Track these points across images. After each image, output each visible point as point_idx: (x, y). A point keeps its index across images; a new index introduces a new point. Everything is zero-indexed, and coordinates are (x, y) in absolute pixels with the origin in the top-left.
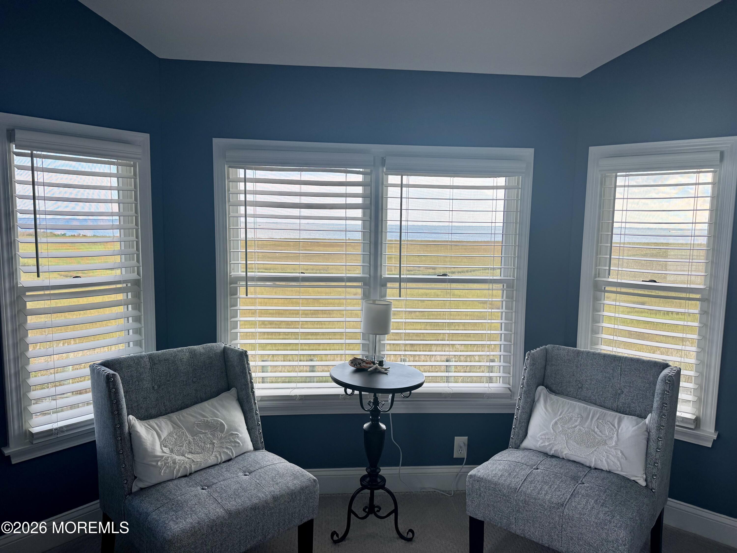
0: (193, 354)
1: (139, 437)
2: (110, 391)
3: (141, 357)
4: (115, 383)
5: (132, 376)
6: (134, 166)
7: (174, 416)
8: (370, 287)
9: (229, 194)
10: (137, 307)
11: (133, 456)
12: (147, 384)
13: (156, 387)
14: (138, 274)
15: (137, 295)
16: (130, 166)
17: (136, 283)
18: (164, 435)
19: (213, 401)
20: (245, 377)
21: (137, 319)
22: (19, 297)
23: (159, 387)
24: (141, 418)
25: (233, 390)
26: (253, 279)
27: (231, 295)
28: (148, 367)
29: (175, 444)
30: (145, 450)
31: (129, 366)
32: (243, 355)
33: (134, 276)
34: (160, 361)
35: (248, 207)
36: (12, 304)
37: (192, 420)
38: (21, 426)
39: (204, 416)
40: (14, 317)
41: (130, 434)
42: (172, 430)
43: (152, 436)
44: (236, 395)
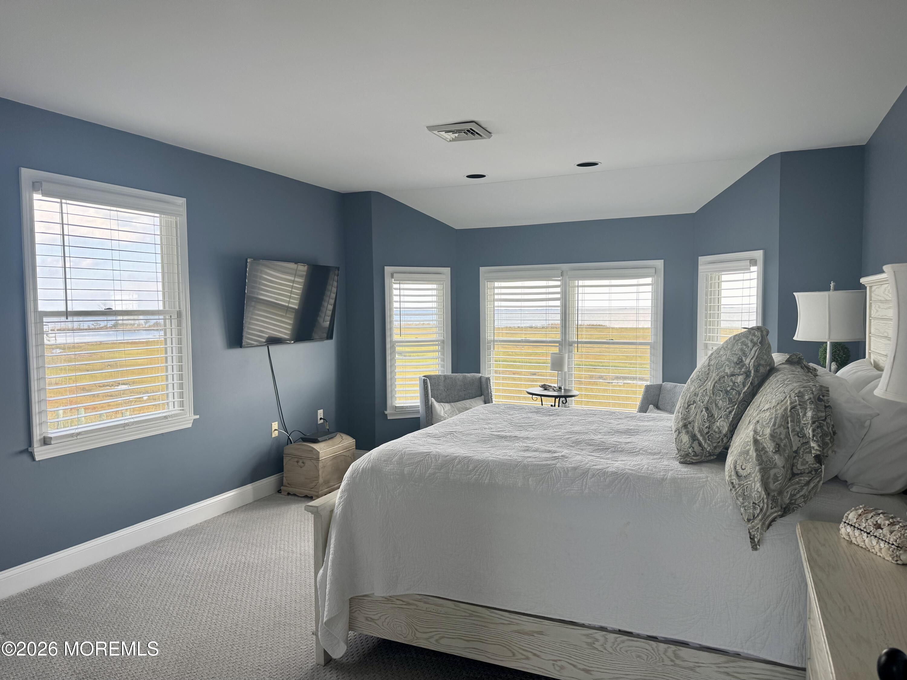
0: (465, 377)
1: (435, 407)
2: (424, 386)
3: (440, 375)
4: (426, 383)
5: (435, 383)
6: (443, 284)
7: (452, 404)
8: (562, 346)
9: (487, 296)
10: (443, 354)
11: (432, 415)
12: (441, 388)
13: (446, 390)
14: (444, 338)
15: (443, 348)
16: (441, 284)
17: (443, 342)
18: (446, 409)
19: (472, 400)
20: (488, 390)
21: (443, 360)
22: (393, 345)
23: (447, 390)
24: (438, 401)
25: (483, 397)
26: (497, 341)
27: (488, 349)
28: (443, 380)
29: (450, 413)
30: (437, 413)
31: (434, 379)
32: (488, 379)
33: (442, 338)
34: (449, 378)
35: (495, 302)
36: (391, 348)
37: (460, 406)
38: (392, 403)
39: (465, 405)
40: (391, 354)
41: (431, 405)
42: (450, 408)
43: (441, 408)
44: (483, 399)
